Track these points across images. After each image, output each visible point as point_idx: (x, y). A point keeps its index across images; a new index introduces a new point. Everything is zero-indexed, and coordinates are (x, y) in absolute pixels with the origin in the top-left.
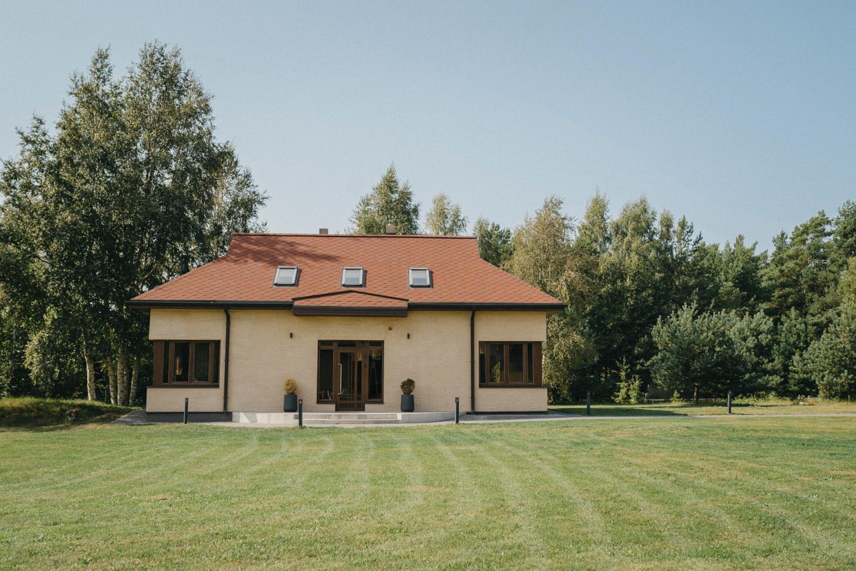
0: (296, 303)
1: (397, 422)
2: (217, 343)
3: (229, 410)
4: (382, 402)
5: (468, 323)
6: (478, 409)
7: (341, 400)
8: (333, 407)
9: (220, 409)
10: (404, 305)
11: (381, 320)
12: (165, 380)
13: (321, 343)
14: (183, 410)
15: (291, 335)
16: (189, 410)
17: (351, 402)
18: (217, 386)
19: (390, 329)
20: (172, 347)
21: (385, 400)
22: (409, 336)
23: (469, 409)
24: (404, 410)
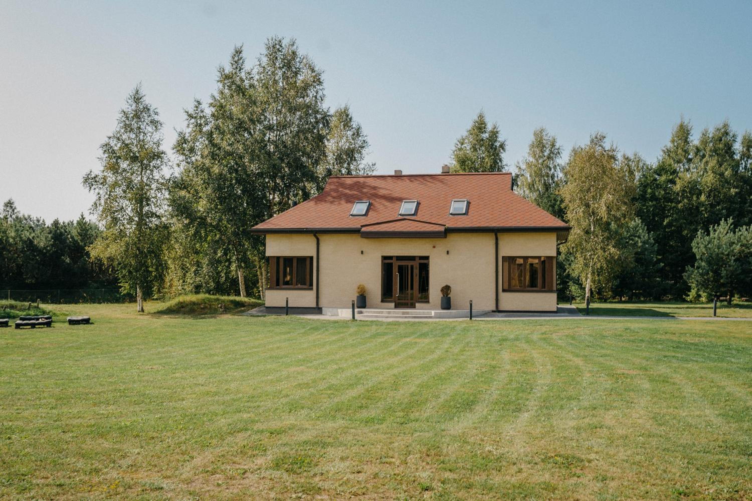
0: (363, 229)
1: (431, 317)
2: (311, 258)
3: (320, 306)
4: (428, 302)
5: (494, 242)
6: (501, 308)
7: (399, 299)
8: (393, 305)
9: (314, 305)
10: (442, 229)
11: (427, 240)
12: (278, 284)
13: (384, 258)
14: (285, 306)
15: (362, 252)
16: (289, 306)
17: (406, 301)
18: (312, 289)
19: (434, 247)
20: (282, 262)
21: (431, 300)
22: (448, 252)
23: (494, 309)
24: (443, 308)
